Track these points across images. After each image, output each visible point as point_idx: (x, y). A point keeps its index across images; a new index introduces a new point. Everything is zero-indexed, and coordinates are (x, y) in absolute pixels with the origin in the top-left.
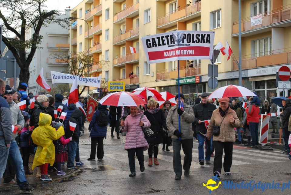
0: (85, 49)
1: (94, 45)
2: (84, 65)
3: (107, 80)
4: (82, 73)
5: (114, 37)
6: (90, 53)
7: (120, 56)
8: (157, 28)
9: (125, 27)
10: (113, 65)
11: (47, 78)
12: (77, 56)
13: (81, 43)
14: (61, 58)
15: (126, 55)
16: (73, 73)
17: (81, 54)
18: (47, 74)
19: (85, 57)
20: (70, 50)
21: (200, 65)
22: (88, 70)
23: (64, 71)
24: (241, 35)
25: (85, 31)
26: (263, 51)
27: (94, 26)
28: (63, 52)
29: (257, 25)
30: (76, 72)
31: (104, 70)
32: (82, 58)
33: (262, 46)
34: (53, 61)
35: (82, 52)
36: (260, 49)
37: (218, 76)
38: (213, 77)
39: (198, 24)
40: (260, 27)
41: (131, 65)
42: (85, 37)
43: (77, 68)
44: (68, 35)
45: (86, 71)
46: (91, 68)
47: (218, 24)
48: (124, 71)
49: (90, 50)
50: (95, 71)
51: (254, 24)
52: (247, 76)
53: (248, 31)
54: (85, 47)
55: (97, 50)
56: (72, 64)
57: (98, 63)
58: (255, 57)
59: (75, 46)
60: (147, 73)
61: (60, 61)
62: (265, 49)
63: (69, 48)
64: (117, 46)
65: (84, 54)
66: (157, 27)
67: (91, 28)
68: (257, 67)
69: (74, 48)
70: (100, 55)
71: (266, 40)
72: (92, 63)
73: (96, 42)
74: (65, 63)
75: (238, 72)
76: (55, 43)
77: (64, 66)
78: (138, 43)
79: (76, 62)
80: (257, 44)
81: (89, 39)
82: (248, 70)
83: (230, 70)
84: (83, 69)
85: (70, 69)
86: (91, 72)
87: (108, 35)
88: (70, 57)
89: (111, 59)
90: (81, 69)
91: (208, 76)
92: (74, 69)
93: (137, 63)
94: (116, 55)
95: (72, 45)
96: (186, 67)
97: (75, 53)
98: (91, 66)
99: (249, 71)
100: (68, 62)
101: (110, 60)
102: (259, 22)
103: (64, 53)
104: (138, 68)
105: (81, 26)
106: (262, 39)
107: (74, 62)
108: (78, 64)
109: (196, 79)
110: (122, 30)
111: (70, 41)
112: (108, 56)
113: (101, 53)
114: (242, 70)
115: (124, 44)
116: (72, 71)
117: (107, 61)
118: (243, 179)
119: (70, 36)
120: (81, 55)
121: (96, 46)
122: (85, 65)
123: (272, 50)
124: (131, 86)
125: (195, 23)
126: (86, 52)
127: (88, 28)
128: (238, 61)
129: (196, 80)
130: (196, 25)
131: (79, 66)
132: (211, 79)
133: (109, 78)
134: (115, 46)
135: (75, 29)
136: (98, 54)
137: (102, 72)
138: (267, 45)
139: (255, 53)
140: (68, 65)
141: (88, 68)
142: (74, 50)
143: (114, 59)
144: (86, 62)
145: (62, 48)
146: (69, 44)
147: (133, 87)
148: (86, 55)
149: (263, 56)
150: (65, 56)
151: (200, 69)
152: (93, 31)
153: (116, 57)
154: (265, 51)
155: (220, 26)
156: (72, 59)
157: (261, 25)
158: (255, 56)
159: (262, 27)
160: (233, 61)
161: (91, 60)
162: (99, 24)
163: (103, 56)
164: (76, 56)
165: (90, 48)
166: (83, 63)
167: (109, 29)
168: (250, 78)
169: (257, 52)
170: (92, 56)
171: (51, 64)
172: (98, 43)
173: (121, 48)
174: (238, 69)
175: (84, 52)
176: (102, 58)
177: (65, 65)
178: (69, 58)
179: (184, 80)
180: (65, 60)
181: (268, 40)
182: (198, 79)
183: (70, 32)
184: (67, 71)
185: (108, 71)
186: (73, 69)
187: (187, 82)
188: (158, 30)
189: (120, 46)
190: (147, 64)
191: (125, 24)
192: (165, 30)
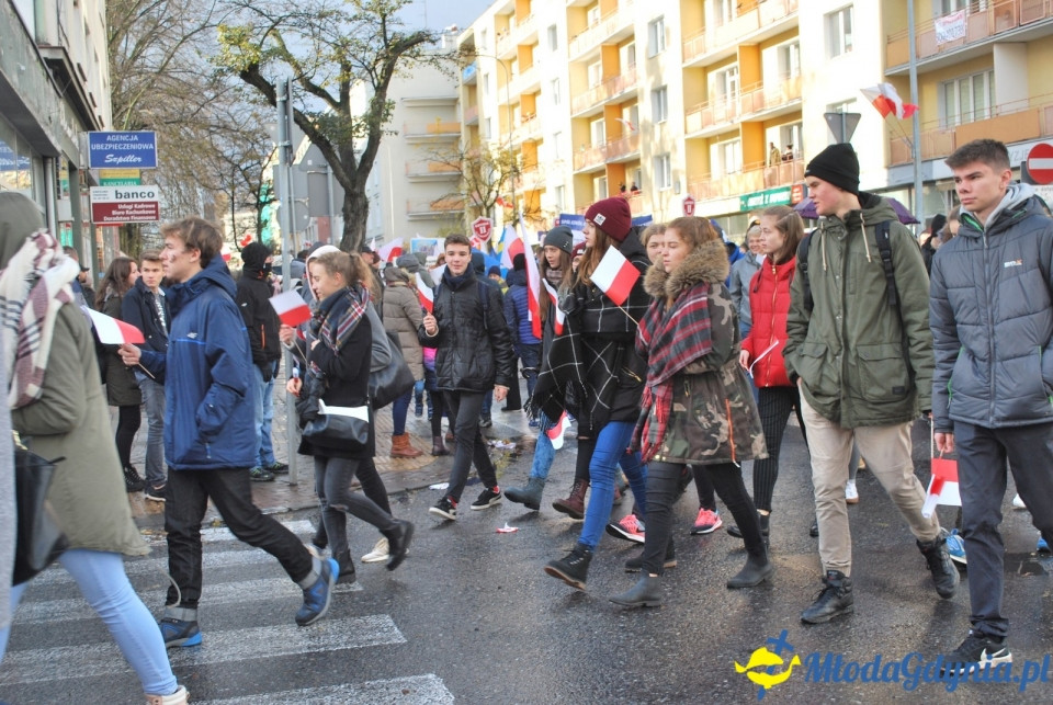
1: (523, 122)
5: (573, 97)
6: (515, 143)
7: (590, 146)
8: (684, 66)
9: (601, 69)
10: (574, 170)
11: (408, 212)
12: (484, 153)
13: (490, 119)
14: (441, 160)
16: (474, 196)
18: (408, 203)
19: (503, 153)
20: (463, 138)
21: (801, 156)
22: (512, 186)
23: (450, 192)
25: (499, 86)
26: (972, 109)
27: (521, 73)
28: (446, 143)
29: (952, 39)
30: (482, 192)
31: (550, 185)
33: (968, 95)
34: (423, 169)
36: (963, 102)
39: (792, 48)
40: (961, 45)
41: (621, 168)
42: (499, 102)
43: (483, 184)
45: (508, 189)
46: (519, 181)
47: (847, 43)
48: (603, 183)
49: (514, 134)
50: (529, 188)
51: (943, 38)
52: (929, 179)
53: (928, 57)
54: (501, 127)
55: (531, 133)
56: (471, 172)
57: (535, 165)
58: (950, 127)
59: (474, 128)
61: (440, 169)
62: (977, 104)
63: (460, 132)
64: (583, 122)
65: (500, 146)
66: (683, 62)
67: (512, 78)
69: (472, 133)
71: (977, 79)
73: (528, 113)
74: (454, 171)
76: (422, 124)
77: (450, 181)
78: (637, 108)
79: (480, 168)
80: (953, 90)
81: (509, 107)
82: (931, 160)
85: (467, 186)
86: (520, 190)
87: (557, 92)
88: (465, 156)
89: (568, 155)
90: (494, 184)
92: (477, 187)
93: (635, 161)
94: (581, 142)
95: (467, 126)
96: (764, 164)
97: (475, 143)
98: (519, 175)
99: (935, 162)
100: (461, 169)
101: (564, 158)
102: (959, 32)
103: (450, 147)
104: (640, 173)
105: (487, 76)
106: (967, 77)
107: (476, 169)
109: (793, 192)
111: (461, 115)
112: (560, 147)
113: (541, 141)
115: (599, 115)
116: (470, 190)
117: (559, 161)
119: (460, 103)
121: (527, 124)
122: (503, 174)
123: (997, 103)
125: (783, 47)
126: (505, 140)
127: (506, 79)
129: (795, 195)
130: (787, 50)
133: (566, 201)
134: (575, 120)
136: (535, 144)
137: (547, 190)
138: (982, 92)
139: (950, 114)
140: (460, 176)
142: (472, 138)
143: (575, 153)
144: (505, 165)
145: (443, 135)
146: (460, 124)
148: (505, 148)
149: (972, 120)
150: (452, 154)
152: (521, 84)
154: (977, 108)
155: (851, 50)
156: (470, 160)
157: (964, 39)
158: (950, 122)
159: (967, 45)
160: (891, 139)
161: (519, 160)
162: (533, 65)
163: (546, 150)
165: (514, 128)
166: (500, 168)
167: (558, 79)
168: (938, 184)
169: (954, 111)
170: (519, 151)
171: (417, 177)
173: (594, 124)
175: (500, 141)
176: (544, 153)
177: (454, 176)
178: (461, 159)
179: (762, 197)
180: (451, 163)
182: (799, 194)
183: (461, 92)
184: (459, 191)
185: (563, 186)
186: (473, 184)
187: (771, 201)
188: (687, 70)
189: (589, 119)
190: (662, 161)
191: (600, 62)
192: (706, 69)
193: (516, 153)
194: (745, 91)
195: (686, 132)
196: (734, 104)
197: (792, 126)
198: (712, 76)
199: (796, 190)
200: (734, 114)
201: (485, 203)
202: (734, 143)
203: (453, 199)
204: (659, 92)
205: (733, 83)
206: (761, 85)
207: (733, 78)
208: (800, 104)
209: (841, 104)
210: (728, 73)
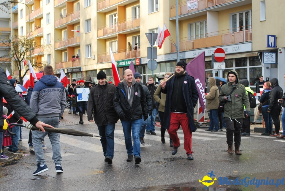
0: (27, 33)
1: (35, 29)
2: (25, 49)
3: (49, 63)
4: (24, 57)
5: (55, 21)
6: (31, 37)
7: (61, 40)
8: (98, 12)
9: (66, 11)
10: (55, 48)
12: (19, 40)
13: (22, 27)
14: (2, 42)
15: (68, 38)
16: (14, 57)
17: (23, 37)
19: (26, 40)
20: (12, 34)
21: (139, 47)
22: (30, 53)
23: (5, 55)
24: (179, 18)
25: (26, 15)
26: (199, 34)
28: (4, 36)
29: (193, 9)
30: (18, 56)
31: (46, 54)
32: (24, 41)
33: (198, 29)
35: (24, 36)
36: (196, 31)
37: (157, 58)
38: (153, 59)
39: (137, 8)
40: (196, 11)
41: (73, 48)
42: (26, 20)
43: (18, 52)
44: (9, 19)
45: (28, 55)
46: (33, 52)
47: (157, 8)
48: (66, 54)
49: (31, 33)
50: (37, 54)
51: (190, 8)
52: (184, 58)
53: (185, 15)
54: (27, 30)
55: (38, 33)
56: (14, 48)
57: (39, 46)
58: (192, 40)
59: (16, 30)
60: (88, 56)
61: (1, 45)
62: (201, 32)
63: (10, 32)
64: (59, 30)
65: (26, 38)
66: (97, 10)
67: (32, 12)
68: (194, 49)
69: (15, 32)
70: (42, 39)
71: (201, 23)
72: (33, 46)
73: (38, 26)
74: (7, 46)
75: (176, 54)
77: (5, 50)
78: (79, 26)
79: (18, 46)
80: (193, 27)
81: (30, 23)
82: (185, 52)
83: (169, 52)
84: (25, 53)
85: (12, 53)
86: (33, 55)
87: (49, 18)
88: (12, 41)
89: (53, 43)
90: (23, 52)
91: (148, 58)
92: (16, 53)
93: (78, 46)
95: (13, 29)
97: (16, 36)
98: (33, 49)
99: (186, 52)
100: (10, 46)
101: (51, 44)
102: (195, 6)
103: (6, 38)
104: (80, 51)
105: (22, 10)
106: (198, 22)
107: (16, 46)
108: (20, 47)
109: (136, 61)
110: (63, 13)
111: (11, 25)
112: (50, 39)
113: (42, 37)
114: (180, 52)
115: (65, 28)
116: (13, 54)
117: (49, 45)
118: (182, 157)
119: (10, 20)
120: (22, 39)
121: (37, 30)
122: (27, 49)
123: (208, 32)
124: (73, 69)
125: (134, 7)
126: (28, 35)
127: (29, 12)
128: (176, 43)
129: (137, 62)
130: (135, 9)
131: (21, 49)
132: (151, 61)
133: (51, 61)
135: (16, 13)
136: (40, 38)
137: (44, 55)
138: (203, 28)
139: (192, 35)
140: (10, 49)
141: (30, 51)
142: (15, 34)
143: (55, 42)
144: (27, 45)
145: (3, 32)
147: (75, 70)
148: (28, 39)
149: (199, 38)
150: (6, 40)
151: (139, 52)
152: (34, 15)
153: (58, 41)
154: (201, 34)
155: (158, 10)
156: (13, 43)
157: (197, 9)
158: (192, 38)
159: (198, 11)
160: (171, 43)
161: (33, 43)
162: (40, 8)
163: (44, 40)
164: (17, 39)
165: (32, 31)
166: (25, 46)
167: (50, 13)
168: (187, 60)
169: (193, 34)
170: (34, 40)
172: (40, 27)
173: (63, 32)
174: (176, 52)
175: (26, 36)
176: (43, 41)
177: (6, 48)
178: (10, 42)
180: (6, 44)
181: (203, 23)
183: (11, 16)
184: (9, 55)
185: (50, 54)
186: (14, 52)
188: (99, 13)
189: (61, 30)
190: (88, 47)
191: (66, 8)
192: (105, 14)
193: (32, 40)
194: (120, 22)
195: (97, 37)
196: (115, 27)
197: (136, 36)
198: (108, 16)
199: (137, 60)
200: (115, 31)
201: (19, 60)
202: (115, 42)
203: (6, 58)
204: (88, 21)
205: (115, 19)
206: (125, 21)
207: (115, 18)
208: (140, 29)
209: (154, 29)
210: (114, 15)
